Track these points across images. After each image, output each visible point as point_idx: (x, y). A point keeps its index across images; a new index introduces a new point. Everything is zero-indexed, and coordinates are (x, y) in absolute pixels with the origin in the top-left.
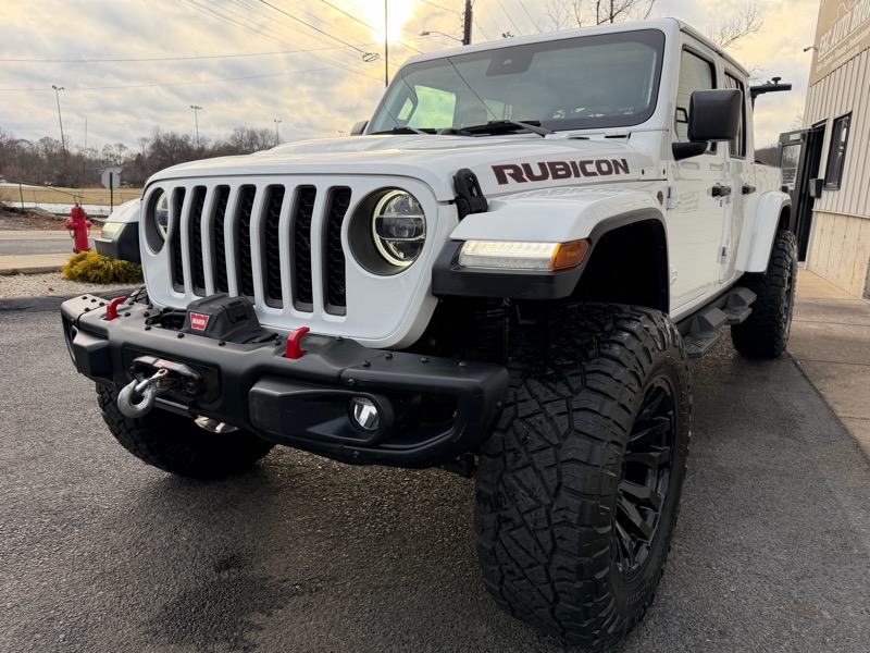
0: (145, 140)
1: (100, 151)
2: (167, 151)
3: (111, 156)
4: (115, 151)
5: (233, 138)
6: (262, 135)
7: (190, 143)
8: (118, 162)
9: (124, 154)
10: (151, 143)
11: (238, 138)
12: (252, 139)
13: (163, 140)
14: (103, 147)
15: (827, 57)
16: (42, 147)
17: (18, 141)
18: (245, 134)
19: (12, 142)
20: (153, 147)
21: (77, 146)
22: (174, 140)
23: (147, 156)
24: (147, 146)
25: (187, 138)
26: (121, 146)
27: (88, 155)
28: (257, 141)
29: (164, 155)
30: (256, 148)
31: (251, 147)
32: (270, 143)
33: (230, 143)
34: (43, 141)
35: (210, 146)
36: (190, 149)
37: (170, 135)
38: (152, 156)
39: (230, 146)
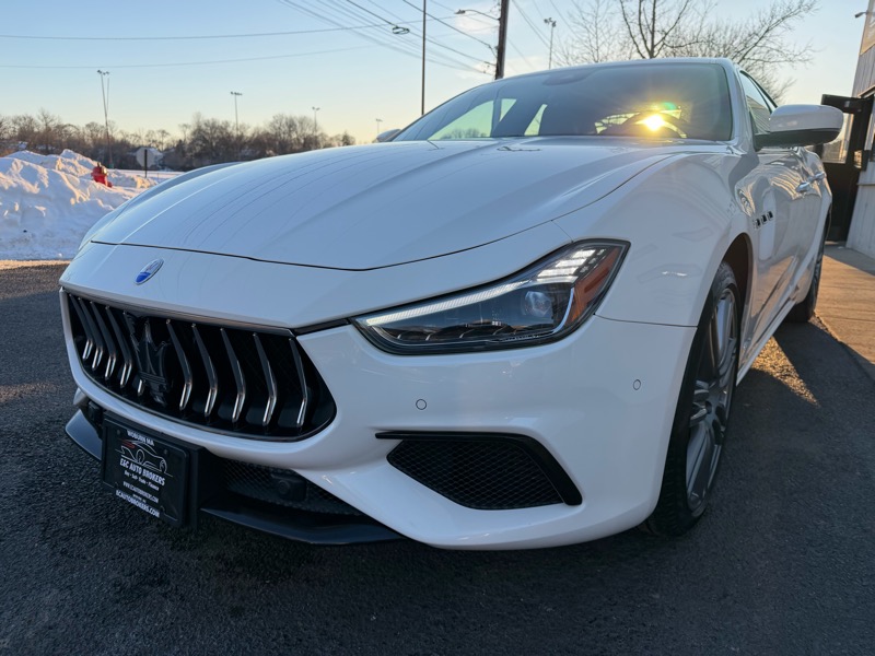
0: (185, 126)
1: (143, 137)
2: (207, 137)
3: (154, 141)
4: (157, 137)
5: (272, 125)
6: (301, 123)
7: (229, 130)
8: (160, 147)
9: (165, 140)
10: (192, 129)
11: (277, 125)
12: (290, 126)
13: (203, 127)
14: (146, 133)
16: (88, 131)
18: (284, 121)
19: (60, 127)
20: (194, 133)
21: (121, 132)
22: (213, 127)
23: (188, 142)
24: (188, 132)
25: (227, 124)
26: (163, 132)
27: (131, 141)
28: (295, 130)
29: (205, 141)
30: (294, 136)
31: (290, 135)
32: (309, 132)
33: (269, 130)
34: (88, 126)
35: (249, 133)
36: (229, 136)
37: (211, 122)
38: (193, 142)
39: (268, 134)
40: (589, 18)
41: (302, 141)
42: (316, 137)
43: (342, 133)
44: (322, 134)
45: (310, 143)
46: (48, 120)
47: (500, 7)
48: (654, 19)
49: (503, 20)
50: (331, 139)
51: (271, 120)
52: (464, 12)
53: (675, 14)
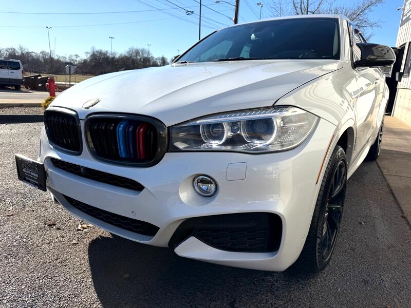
0: (87, 53)
1: (67, 58)
2: (98, 58)
3: (72, 60)
4: (74, 58)
5: (128, 52)
6: (142, 51)
7: (108, 55)
8: (75, 63)
9: (78, 59)
10: (90, 54)
11: (131, 53)
12: (137, 53)
13: (96, 53)
14: (68, 56)
15: (408, 12)
16: (41, 55)
17: (30, 53)
18: (134, 51)
19: (28, 53)
20: (91, 56)
21: (57, 55)
22: (100, 53)
23: (88, 60)
24: (89, 56)
25: (107, 52)
26: (77, 55)
27: (62, 60)
28: (139, 55)
29: (96, 59)
30: (139, 57)
31: (136, 57)
32: (145, 55)
34: (41, 52)
35: (117, 56)
36: (108, 58)
37: (99, 51)
38: (91, 60)
39: (126, 56)
41: (142, 61)
42: (149, 58)
43: (161, 56)
44: (152, 57)
46: (23, 50)
50: (156, 59)
51: (128, 50)
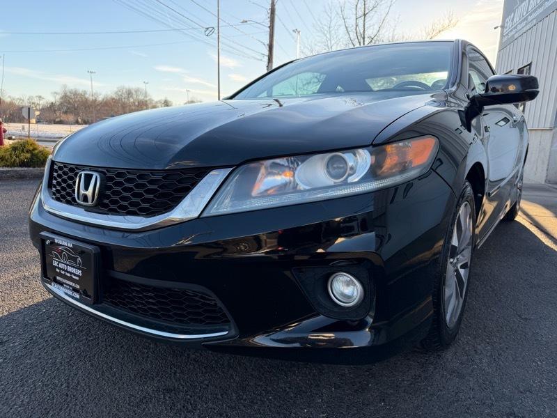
0: (56, 93)
1: (26, 100)
2: (71, 101)
3: (33, 103)
4: (36, 100)
5: (116, 93)
6: (136, 92)
7: (87, 96)
8: (38, 107)
9: (41, 102)
10: (61, 95)
11: (120, 93)
12: (129, 94)
13: (68, 94)
14: (27, 98)
18: (124, 91)
20: (62, 98)
21: (10, 97)
22: (76, 94)
23: (58, 103)
24: (58, 97)
25: (85, 93)
26: (40, 97)
27: (17, 103)
28: (132, 96)
29: (69, 103)
30: (132, 100)
31: (128, 100)
32: (141, 98)
33: (114, 96)
35: (100, 99)
36: (87, 100)
37: (74, 91)
38: (61, 104)
39: (114, 99)
40: (326, 28)
41: (137, 104)
42: (146, 101)
43: (163, 99)
44: (150, 99)
45: (142, 105)
47: (269, 19)
48: (364, 31)
49: (272, 27)
50: (156, 102)
51: (116, 89)
52: (246, 21)
53: (376, 27)
